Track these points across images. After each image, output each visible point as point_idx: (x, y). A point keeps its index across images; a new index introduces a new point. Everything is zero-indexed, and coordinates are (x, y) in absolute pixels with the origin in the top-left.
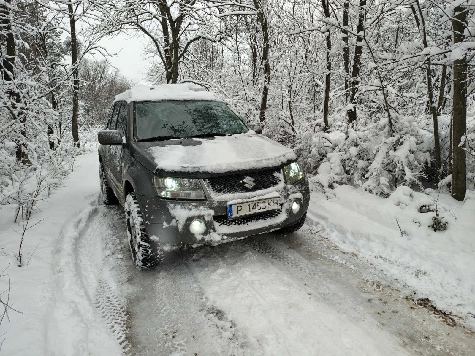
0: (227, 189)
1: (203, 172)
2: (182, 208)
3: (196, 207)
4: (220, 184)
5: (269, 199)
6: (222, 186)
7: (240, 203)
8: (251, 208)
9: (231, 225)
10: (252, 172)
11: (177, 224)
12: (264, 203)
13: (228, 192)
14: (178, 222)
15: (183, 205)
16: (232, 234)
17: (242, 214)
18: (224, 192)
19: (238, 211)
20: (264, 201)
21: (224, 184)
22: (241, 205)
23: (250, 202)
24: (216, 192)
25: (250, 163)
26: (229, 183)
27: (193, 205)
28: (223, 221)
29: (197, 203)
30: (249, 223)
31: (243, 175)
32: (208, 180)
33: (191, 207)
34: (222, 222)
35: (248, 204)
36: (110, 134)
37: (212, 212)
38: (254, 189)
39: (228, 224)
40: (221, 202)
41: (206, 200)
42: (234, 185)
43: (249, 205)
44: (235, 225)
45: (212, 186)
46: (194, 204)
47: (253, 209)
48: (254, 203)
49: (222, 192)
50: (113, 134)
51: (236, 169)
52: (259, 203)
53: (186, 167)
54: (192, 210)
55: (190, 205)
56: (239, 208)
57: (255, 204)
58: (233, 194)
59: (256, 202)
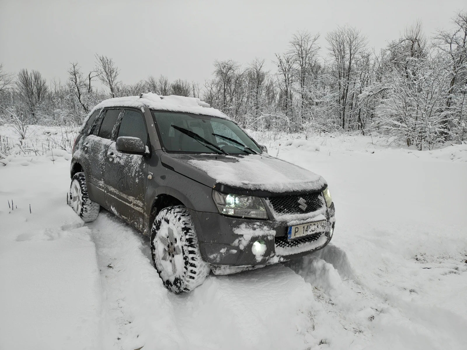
0: (286, 209)
1: (264, 190)
2: (246, 227)
3: (260, 226)
4: (279, 204)
5: (318, 221)
6: (282, 207)
7: (298, 225)
8: (305, 231)
9: (285, 247)
10: (304, 194)
11: (239, 244)
12: (314, 225)
13: (287, 212)
14: (240, 242)
15: (248, 223)
16: (288, 256)
17: (298, 236)
18: (283, 212)
19: (296, 232)
20: (314, 223)
21: (283, 204)
22: (298, 226)
23: (305, 223)
24: (277, 212)
25: (301, 184)
26: (287, 204)
27: (257, 225)
28: (279, 242)
29: (260, 223)
30: (299, 245)
31: (297, 196)
32: (269, 199)
33: (255, 226)
34: (279, 244)
35: (303, 225)
36: (133, 141)
37: (274, 233)
38: (307, 211)
39: (283, 246)
40: (283, 222)
41: (269, 219)
42: (291, 206)
43: (304, 227)
44: (288, 246)
45: (273, 206)
46: (258, 223)
47: (306, 231)
48: (307, 224)
49: (282, 212)
50: (137, 141)
51: (292, 190)
52: (311, 225)
53: (246, 184)
54: (256, 230)
55: (254, 225)
56: (297, 229)
57: (308, 226)
58: (291, 215)
59: (309, 224)
